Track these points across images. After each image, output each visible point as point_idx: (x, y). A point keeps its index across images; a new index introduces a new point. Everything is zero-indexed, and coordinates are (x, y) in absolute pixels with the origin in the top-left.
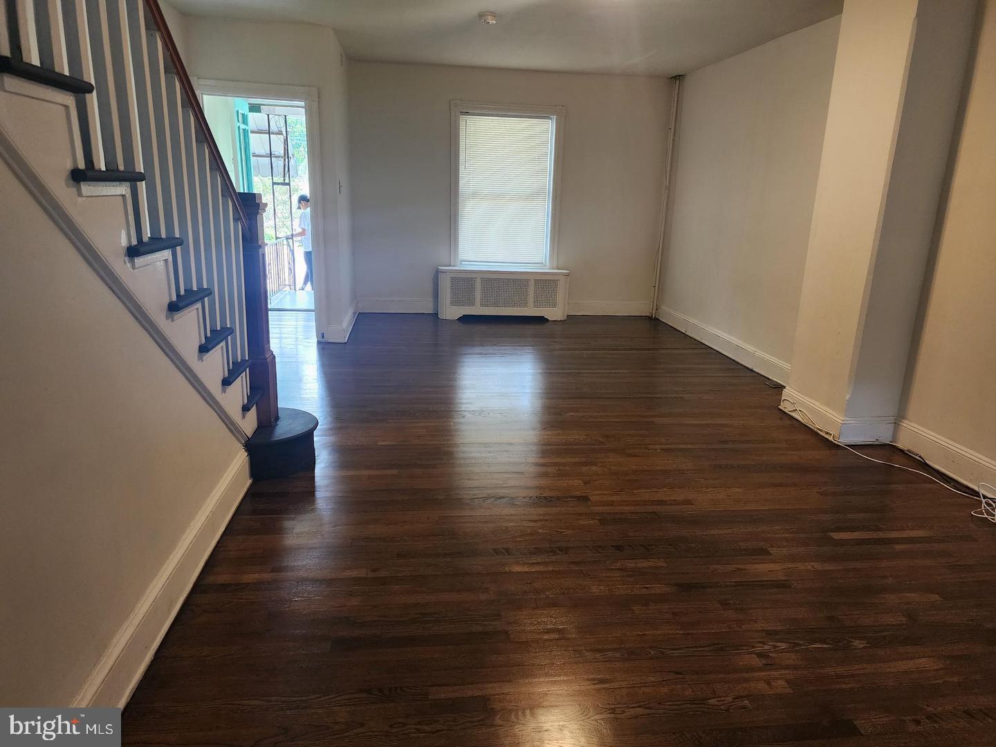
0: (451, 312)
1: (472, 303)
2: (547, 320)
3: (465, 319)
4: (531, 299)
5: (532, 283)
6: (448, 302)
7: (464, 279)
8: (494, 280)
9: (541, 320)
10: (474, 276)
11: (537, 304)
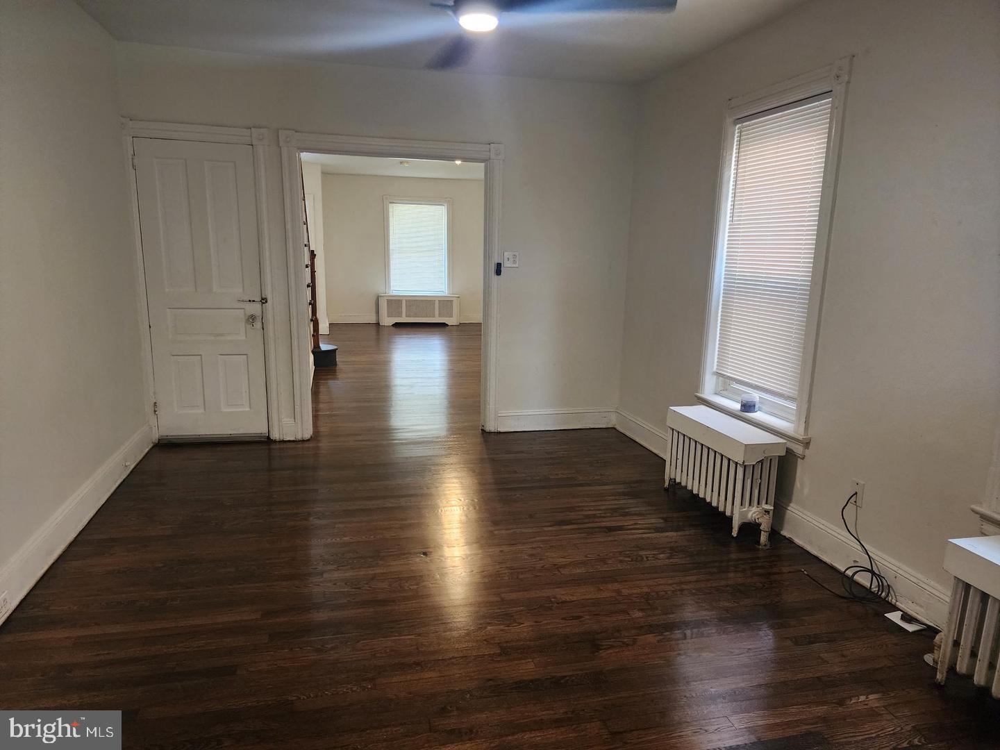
0: (387, 321)
1: (400, 315)
2: (447, 325)
3: (397, 325)
4: (437, 312)
5: (437, 303)
6: (386, 315)
7: (395, 300)
8: (412, 300)
9: (444, 325)
10: (401, 298)
11: (440, 315)
